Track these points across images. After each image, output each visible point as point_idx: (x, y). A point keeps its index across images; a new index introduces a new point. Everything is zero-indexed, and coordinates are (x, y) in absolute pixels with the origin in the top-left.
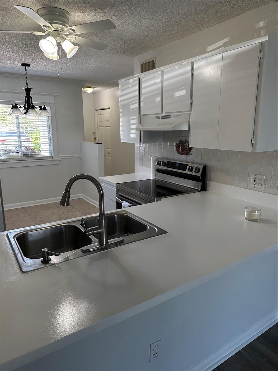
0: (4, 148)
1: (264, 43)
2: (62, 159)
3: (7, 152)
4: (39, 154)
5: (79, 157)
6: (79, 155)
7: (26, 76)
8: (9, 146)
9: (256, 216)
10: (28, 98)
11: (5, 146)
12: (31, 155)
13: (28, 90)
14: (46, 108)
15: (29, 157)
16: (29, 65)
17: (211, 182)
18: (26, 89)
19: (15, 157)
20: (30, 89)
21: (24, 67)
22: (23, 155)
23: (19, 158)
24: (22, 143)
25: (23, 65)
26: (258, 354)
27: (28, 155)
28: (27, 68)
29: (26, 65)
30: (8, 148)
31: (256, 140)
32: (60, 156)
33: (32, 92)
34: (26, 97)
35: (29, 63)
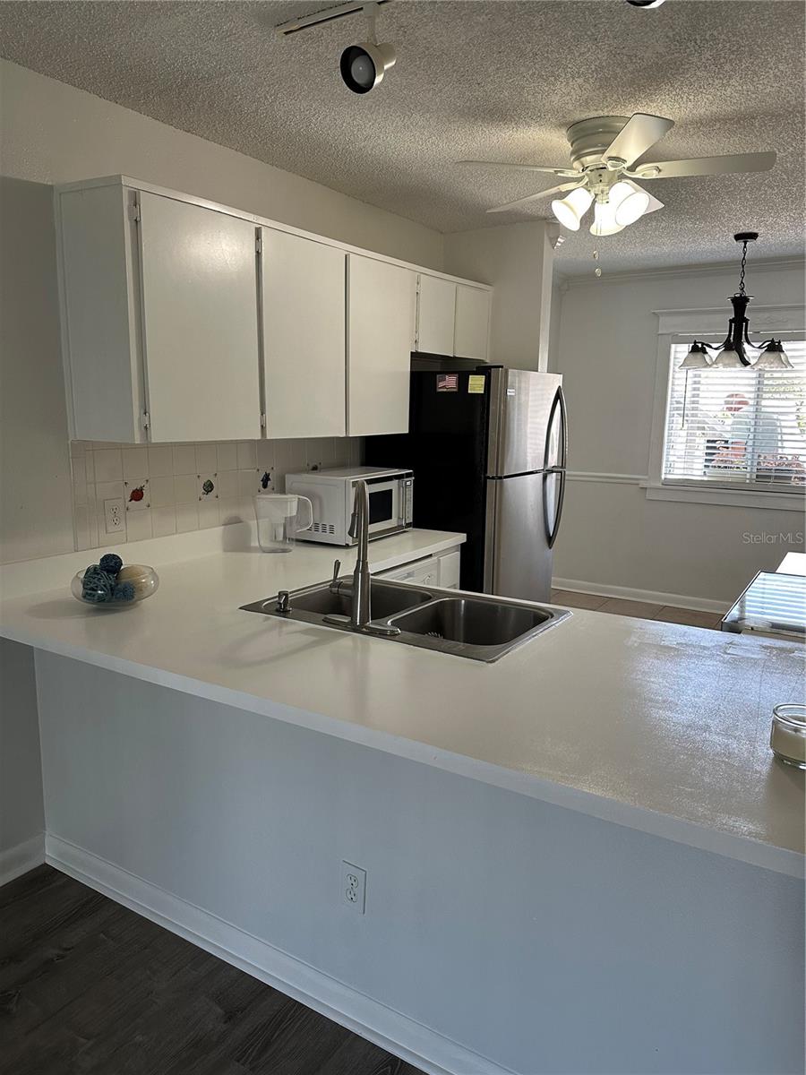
7: (743, 266)
10: (739, 322)
12: (776, 477)
13: (740, 303)
15: (771, 484)
16: (754, 236)
18: (735, 300)
19: (734, 480)
20: (746, 299)
21: (740, 244)
22: (757, 476)
23: (745, 483)
25: (738, 237)
27: (769, 477)
28: (750, 243)
29: (744, 237)
33: (750, 310)
34: (731, 321)
35: (755, 231)
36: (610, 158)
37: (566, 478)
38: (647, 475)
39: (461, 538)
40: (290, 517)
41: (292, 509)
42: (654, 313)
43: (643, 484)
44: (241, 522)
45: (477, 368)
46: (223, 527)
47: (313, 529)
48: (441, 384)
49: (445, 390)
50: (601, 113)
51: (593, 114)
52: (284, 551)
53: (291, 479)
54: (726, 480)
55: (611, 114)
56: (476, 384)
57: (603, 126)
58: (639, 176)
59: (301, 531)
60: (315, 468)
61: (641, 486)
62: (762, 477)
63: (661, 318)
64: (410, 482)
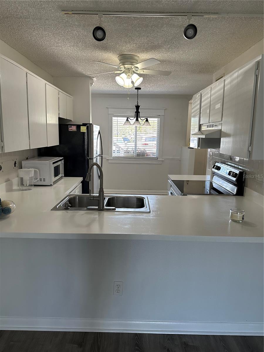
0: (126, 149)
1: (260, 61)
2: (164, 160)
3: (127, 152)
4: (149, 155)
5: (179, 159)
6: (179, 158)
7: (138, 97)
8: (129, 147)
9: (238, 217)
10: (137, 113)
11: (127, 147)
13: (138, 107)
14: (148, 120)
15: (141, 157)
16: (140, 89)
17: (247, 188)
18: (136, 106)
21: (137, 90)
22: (137, 155)
23: (134, 157)
24: (137, 146)
25: (136, 89)
26: (224, 345)
28: (139, 90)
30: (129, 149)
31: (252, 149)
32: (163, 157)
33: (141, 109)
34: (136, 112)
35: (140, 87)
36: (135, 67)
37: (103, 158)
38: (108, 155)
39: (81, 179)
40: (32, 177)
41: (32, 174)
42: (107, 108)
43: (107, 158)
44: (9, 180)
45: (83, 124)
46: (5, 183)
47: (39, 181)
48: (70, 129)
49: (72, 130)
50: (132, 54)
51: (130, 53)
52: (30, 189)
53: (24, 163)
54: (129, 156)
55: (134, 54)
56: (83, 129)
57: (132, 57)
58: (138, 72)
59: (34, 182)
60: (27, 159)
61: (107, 159)
62: (138, 155)
63: (109, 109)
64: (63, 161)
